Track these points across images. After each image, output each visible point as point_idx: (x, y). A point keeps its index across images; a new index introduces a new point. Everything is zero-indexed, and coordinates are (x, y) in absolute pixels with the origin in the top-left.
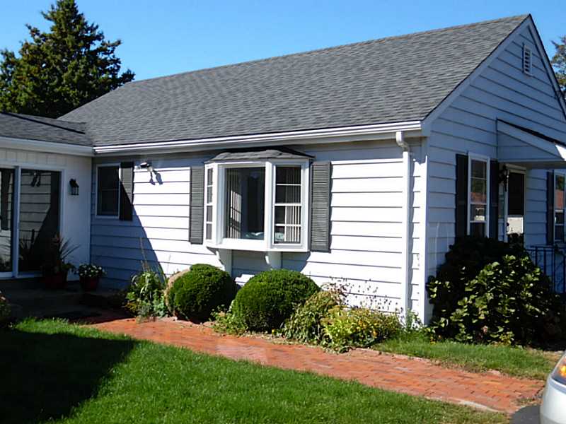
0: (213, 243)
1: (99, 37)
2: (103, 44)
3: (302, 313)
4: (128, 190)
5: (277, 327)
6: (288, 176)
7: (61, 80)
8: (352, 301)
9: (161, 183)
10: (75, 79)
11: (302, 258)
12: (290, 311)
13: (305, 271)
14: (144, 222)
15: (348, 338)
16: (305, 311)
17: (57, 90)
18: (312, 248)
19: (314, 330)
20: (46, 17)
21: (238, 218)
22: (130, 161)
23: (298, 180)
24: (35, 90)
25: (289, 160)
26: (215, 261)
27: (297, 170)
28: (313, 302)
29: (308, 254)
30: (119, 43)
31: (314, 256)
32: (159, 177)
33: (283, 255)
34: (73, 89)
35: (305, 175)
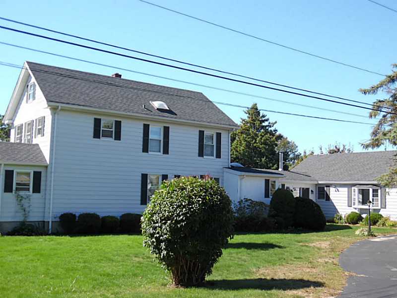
0: (355, 207)
1: (267, 120)
2: (269, 123)
3: (380, 222)
4: (328, 193)
5: (375, 224)
6: (375, 191)
7: (256, 140)
8: (391, 219)
9: (338, 191)
10: (262, 141)
11: (379, 210)
12: (378, 221)
13: (380, 213)
14: (333, 201)
15: (391, 225)
16: (381, 221)
17: (255, 145)
18: (381, 208)
19: (384, 225)
20: (245, 113)
21: (361, 200)
22: (328, 186)
23: (378, 192)
24: (246, 145)
25: (375, 188)
26: (357, 211)
27: (377, 190)
28: (383, 219)
29: (380, 209)
30: (276, 122)
31: (382, 210)
32: (338, 190)
33: (374, 209)
34: (262, 145)
35: (379, 191)
